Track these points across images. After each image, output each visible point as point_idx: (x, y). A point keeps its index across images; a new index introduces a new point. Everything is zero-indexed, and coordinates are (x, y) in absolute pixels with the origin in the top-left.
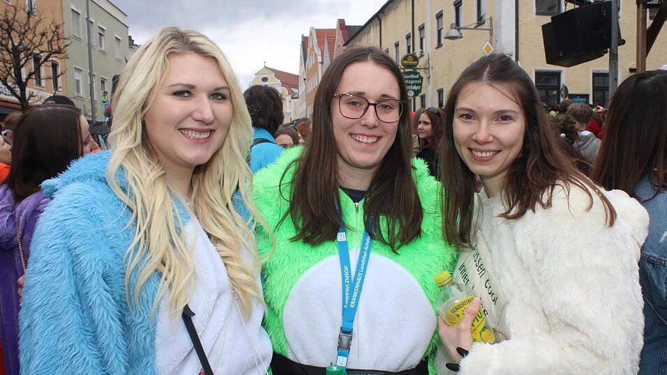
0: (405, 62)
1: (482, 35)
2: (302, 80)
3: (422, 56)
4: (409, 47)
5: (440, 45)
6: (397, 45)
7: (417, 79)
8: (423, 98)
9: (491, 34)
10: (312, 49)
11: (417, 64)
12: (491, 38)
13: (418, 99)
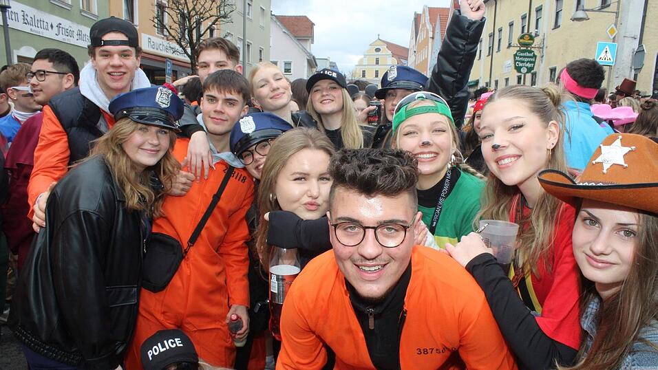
0: (521, 41)
1: (607, 18)
2: (412, 52)
3: (537, 35)
4: (523, 27)
5: (556, 26)
6: (511, 25)
7: (531, 57)
8: (534, 75)
9: (617, 17)
10: (424, 25)
11: (532, 43)
12: (617, 21)
13: (529, 76)
